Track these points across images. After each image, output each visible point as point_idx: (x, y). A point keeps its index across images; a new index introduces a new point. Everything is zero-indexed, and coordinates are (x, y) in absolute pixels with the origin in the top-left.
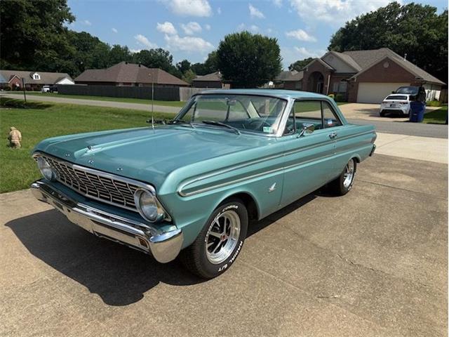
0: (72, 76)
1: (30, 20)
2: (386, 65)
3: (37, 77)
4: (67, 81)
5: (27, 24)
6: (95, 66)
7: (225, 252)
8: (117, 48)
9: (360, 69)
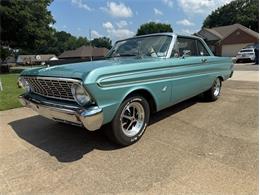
0: (57, 56)
1: (31, 24)
2: (238, 33)
3: (39, 57)
4: (54, 59)
5: (30, 27)
6: (69, 49)
7: (135, 130)
8: (81, 38)
9: (222, 37)
